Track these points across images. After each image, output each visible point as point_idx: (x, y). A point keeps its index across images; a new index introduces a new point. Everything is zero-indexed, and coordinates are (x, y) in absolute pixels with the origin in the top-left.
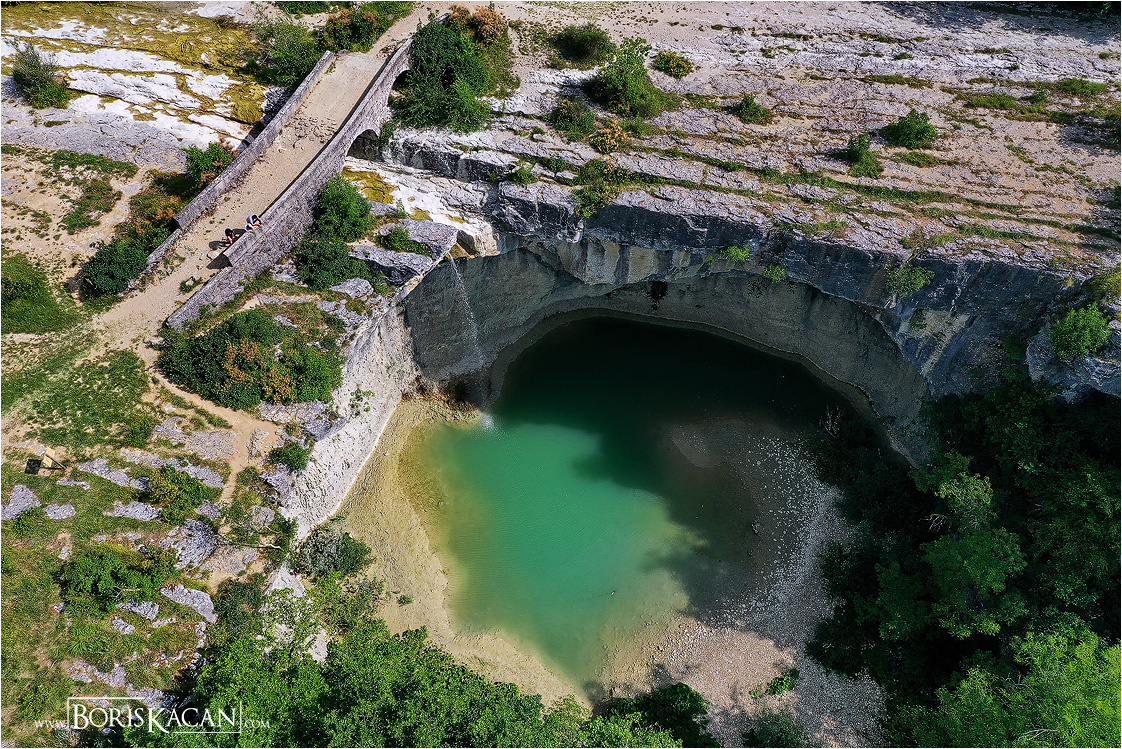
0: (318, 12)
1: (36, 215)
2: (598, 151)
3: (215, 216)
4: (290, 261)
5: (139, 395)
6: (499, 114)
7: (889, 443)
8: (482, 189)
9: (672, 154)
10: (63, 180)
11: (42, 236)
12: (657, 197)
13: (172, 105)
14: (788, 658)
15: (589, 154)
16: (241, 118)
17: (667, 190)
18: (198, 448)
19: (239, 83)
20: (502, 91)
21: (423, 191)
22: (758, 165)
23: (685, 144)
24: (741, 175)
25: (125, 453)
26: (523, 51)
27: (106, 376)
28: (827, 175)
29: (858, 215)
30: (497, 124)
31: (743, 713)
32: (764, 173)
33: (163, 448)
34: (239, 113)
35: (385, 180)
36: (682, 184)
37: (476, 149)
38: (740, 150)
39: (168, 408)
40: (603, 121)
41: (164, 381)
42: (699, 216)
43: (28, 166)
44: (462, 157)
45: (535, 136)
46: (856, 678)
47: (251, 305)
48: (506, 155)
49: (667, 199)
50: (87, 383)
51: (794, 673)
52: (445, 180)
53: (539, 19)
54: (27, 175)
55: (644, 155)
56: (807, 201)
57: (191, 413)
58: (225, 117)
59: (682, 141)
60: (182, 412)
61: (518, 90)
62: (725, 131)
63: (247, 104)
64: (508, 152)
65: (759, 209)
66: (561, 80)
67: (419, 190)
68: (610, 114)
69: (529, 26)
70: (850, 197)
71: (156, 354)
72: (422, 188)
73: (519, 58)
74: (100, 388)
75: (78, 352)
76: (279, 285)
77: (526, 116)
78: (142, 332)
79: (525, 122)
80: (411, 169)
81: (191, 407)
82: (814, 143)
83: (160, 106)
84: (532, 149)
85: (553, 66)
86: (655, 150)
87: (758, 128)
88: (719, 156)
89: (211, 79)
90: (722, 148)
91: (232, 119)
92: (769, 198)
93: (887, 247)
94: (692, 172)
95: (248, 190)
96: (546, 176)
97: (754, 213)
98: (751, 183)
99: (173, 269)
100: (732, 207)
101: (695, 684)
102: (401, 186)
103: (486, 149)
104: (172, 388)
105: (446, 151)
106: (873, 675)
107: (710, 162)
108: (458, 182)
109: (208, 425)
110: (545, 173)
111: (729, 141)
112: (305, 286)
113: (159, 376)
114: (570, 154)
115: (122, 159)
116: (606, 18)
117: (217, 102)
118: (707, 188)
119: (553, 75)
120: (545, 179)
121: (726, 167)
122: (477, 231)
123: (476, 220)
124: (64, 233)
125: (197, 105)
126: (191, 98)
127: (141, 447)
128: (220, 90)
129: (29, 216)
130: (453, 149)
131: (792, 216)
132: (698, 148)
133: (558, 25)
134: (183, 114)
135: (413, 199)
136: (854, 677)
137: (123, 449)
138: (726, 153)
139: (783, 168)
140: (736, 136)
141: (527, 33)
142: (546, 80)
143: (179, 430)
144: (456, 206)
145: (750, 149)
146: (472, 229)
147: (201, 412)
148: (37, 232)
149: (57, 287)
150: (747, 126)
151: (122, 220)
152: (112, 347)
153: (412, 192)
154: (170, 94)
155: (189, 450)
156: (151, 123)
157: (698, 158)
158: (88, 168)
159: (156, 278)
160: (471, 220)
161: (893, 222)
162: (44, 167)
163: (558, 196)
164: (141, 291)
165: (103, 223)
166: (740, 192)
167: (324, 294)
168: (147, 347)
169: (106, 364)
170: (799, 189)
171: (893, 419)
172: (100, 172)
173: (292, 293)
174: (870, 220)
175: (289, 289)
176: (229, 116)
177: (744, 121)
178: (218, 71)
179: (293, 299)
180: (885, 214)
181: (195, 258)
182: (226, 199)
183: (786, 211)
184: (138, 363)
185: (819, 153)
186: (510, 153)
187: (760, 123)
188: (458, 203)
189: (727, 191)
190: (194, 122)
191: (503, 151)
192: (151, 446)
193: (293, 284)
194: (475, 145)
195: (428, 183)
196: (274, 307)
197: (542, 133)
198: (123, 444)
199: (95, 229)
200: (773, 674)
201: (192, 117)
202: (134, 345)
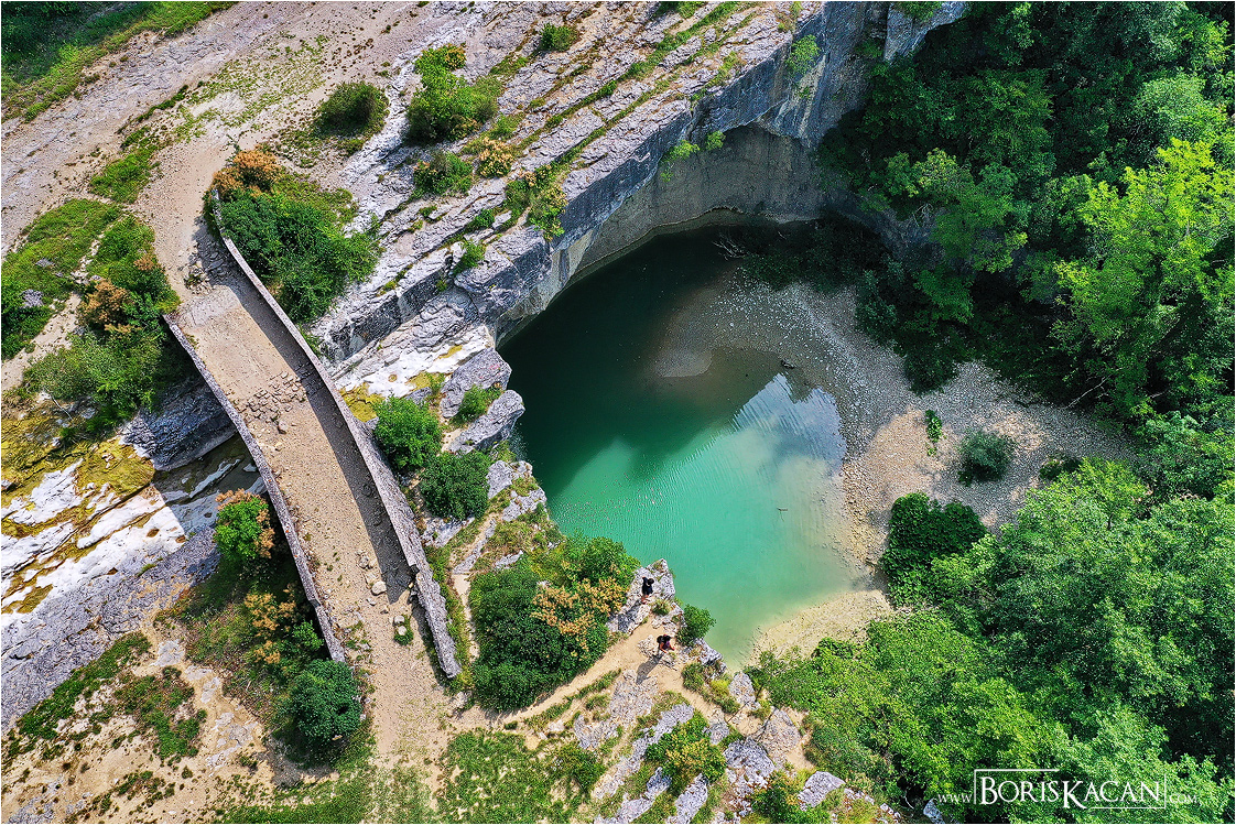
0: (45, 323)
1: (122, 790)
2: (499, 176)
3: (322, 561)
4: (425, 520)
5: (525, 750)
6: (372, 232)
7: (776, 223)
8: (441, 305)
9: (553, 124)
10: (84, 735)
11: (170, 792)
12: (590, 164)
13: (41, 558)
14: (915, 412)
15: (497, 185)
16: (133, 488)
17: (589, 151)
18: (632, 713)
19: (79, 463)
20: (344, 212)
21: (393, 362)
22: (622, 71)
23: (551, 107)
24: (622, 89)
25: (598, 793)
26: (304, 164)
27: (474, 778)
28: (674, 32)
29: (732, 39)
30: (384, 241)
31: (942, 472)
32: (633, 73)
33: (615, 750)
34: (125, 487)
35: (348, 389)
36: (595, 135)
37: (400, 276)
38: (593, 74)
39: (556, 726)
40: (467, 152)
41: (518, 716)
42: (641, 146)
43: (16, 773)
44: (399, 295)
45: (432, 216)
46: (956, 374)
47: (462, 586)
48: (431, 255)
49: (600, 158)
50: (471, 805)
51: (931, 414)
52: (396, 334)
53: (275, 127)
54: (31, 782)
55: (535, 144)
56: (688, 63)
57: (577, 705)
58: (115, 506)
59: (546, 106)
60: (569, 714)
61: (354, 199)
62: (562, 71)
63: (122, 469)
64: (430, 251)
65: (667, 100)
66: (374, 158)
67: (387, 364)
68: (462, 142)
69: (277, 140)
70: (711, 32)
71: (475, 710)
72: (388, 360)
73: (314, 174)
74: (488, 792)
75: (416, 799)
76: (453, 545)
77: (398, 210)
78: (435, 713)
79: (403, 215)
80: (355, 357)
81: (570, 700)
82: (630, 20)
83: (29, 574)
84: (445, 229)
85: (353, 150)
86: (538, 132)
87: (580, 46)
88: (588, 92)
89: (39, 493)
90: (580, 84)
91: (124, 500)
92: (662, 86)
93: (777, 42)
94: (586, 121)
95: (312, 508)
96: (486, 237)
97: (670, 105)
98: (637, 88)
99: (364, 642)
100: (652, 116)
101: (902, 492)
102: (368, 378)
103: (408, 268)
104: (532, 711)
105: (379, 305)
106: (960, 360)
107: (587, 102)
108: (410, 323)
109: (603, 693)
110: (482, 235)
111: (577, 74)
112: (471, 520)
113: (510, 719)
114: (482, 201)
115: (101, 649)
116: (328, 75)
117: (85, 503)
118: (614, 121)
119: (362, 160)
120: (488, 240)
121: (605, 94)
122: (481, 341)
123: (469, 334)
124: (186, 762)
125: (69, 528)
126: (52, 529)
127: (602, 771)
128: (70, 489)
129: (116, 800)
130: (383, 297)
131: (695, 83)
132: (564, 99)
133: (299, 117)
134: (68, 550)
135: (394, 377)
136: (954, 374)
137: (593, 794)
138: (589, 83)
139: (640, 56)
140: (577, 66)
141: (285, 147)
142: (365, 168)
143: (596, 725)
144: (440, 341)
145: (597, 65)
146: (476, 344)
147: (583, 693)
148: (159, 797)
149: (279, 798)
150: (570, 52)
151: (219, 682)
152: (434, 756)
153: (385, 373)
154: (22, 552)
155: (629, 725)
156: (53, 594)
157: (576, 107)
158: (89, 695)
159: (365, 667)
160: (466, 338)
161: (756, 22)
162: (37, 754)
163: (520, 240)
164: (372, 691)
165: (205, 707)
166: (641, 101)
167: (493, 507)
168: (460, 717)
169: (457, 772)
170: (671, 59)
171: (762, 205)
172: (109, 683)
173: (473, 538)
174: (743, 34)
175: (466, 537)
176: (118, 500)
177: (565, 50)
178: (35, 480)
179: (480, 540)
180: (745, 22)
181: (368, 610)
182: (307, 538)
183: (686, 84)
184: (477, 735)
185: (645, 24)
186: (433, 250)
187: (575, 41)
188: (439, 337)
189: (630, 110)
190: (93, 545)
191: (425, 255)
192: (605, 762)
193: (462, 531)
194: (395, 274)
195: (386, 352)
196: (480, 564)
197: (433, 209)
198: (585, 791)
199: (210, 720)
200: (922, 430)
201: (83, 542)
202: (448, 729)
